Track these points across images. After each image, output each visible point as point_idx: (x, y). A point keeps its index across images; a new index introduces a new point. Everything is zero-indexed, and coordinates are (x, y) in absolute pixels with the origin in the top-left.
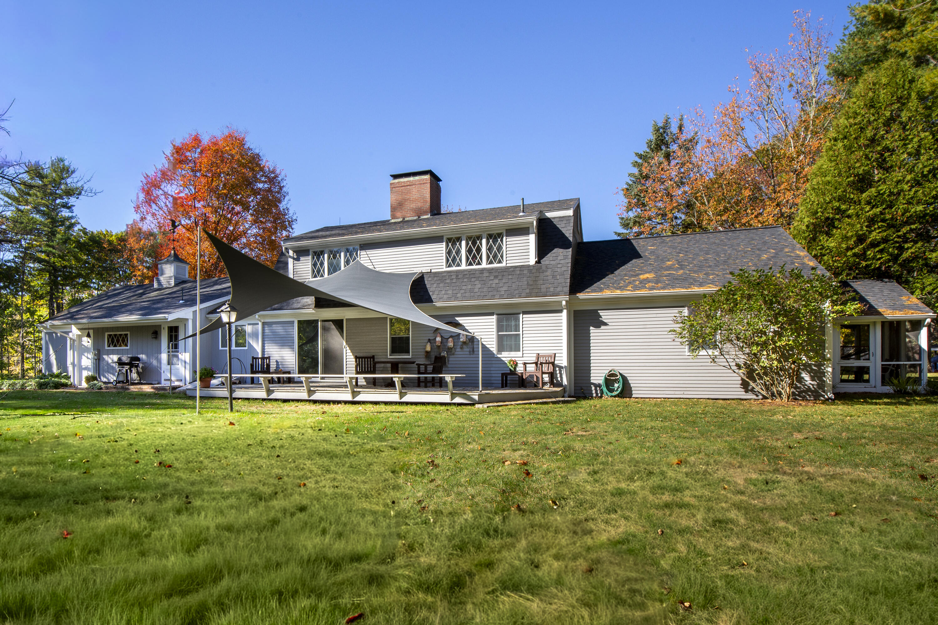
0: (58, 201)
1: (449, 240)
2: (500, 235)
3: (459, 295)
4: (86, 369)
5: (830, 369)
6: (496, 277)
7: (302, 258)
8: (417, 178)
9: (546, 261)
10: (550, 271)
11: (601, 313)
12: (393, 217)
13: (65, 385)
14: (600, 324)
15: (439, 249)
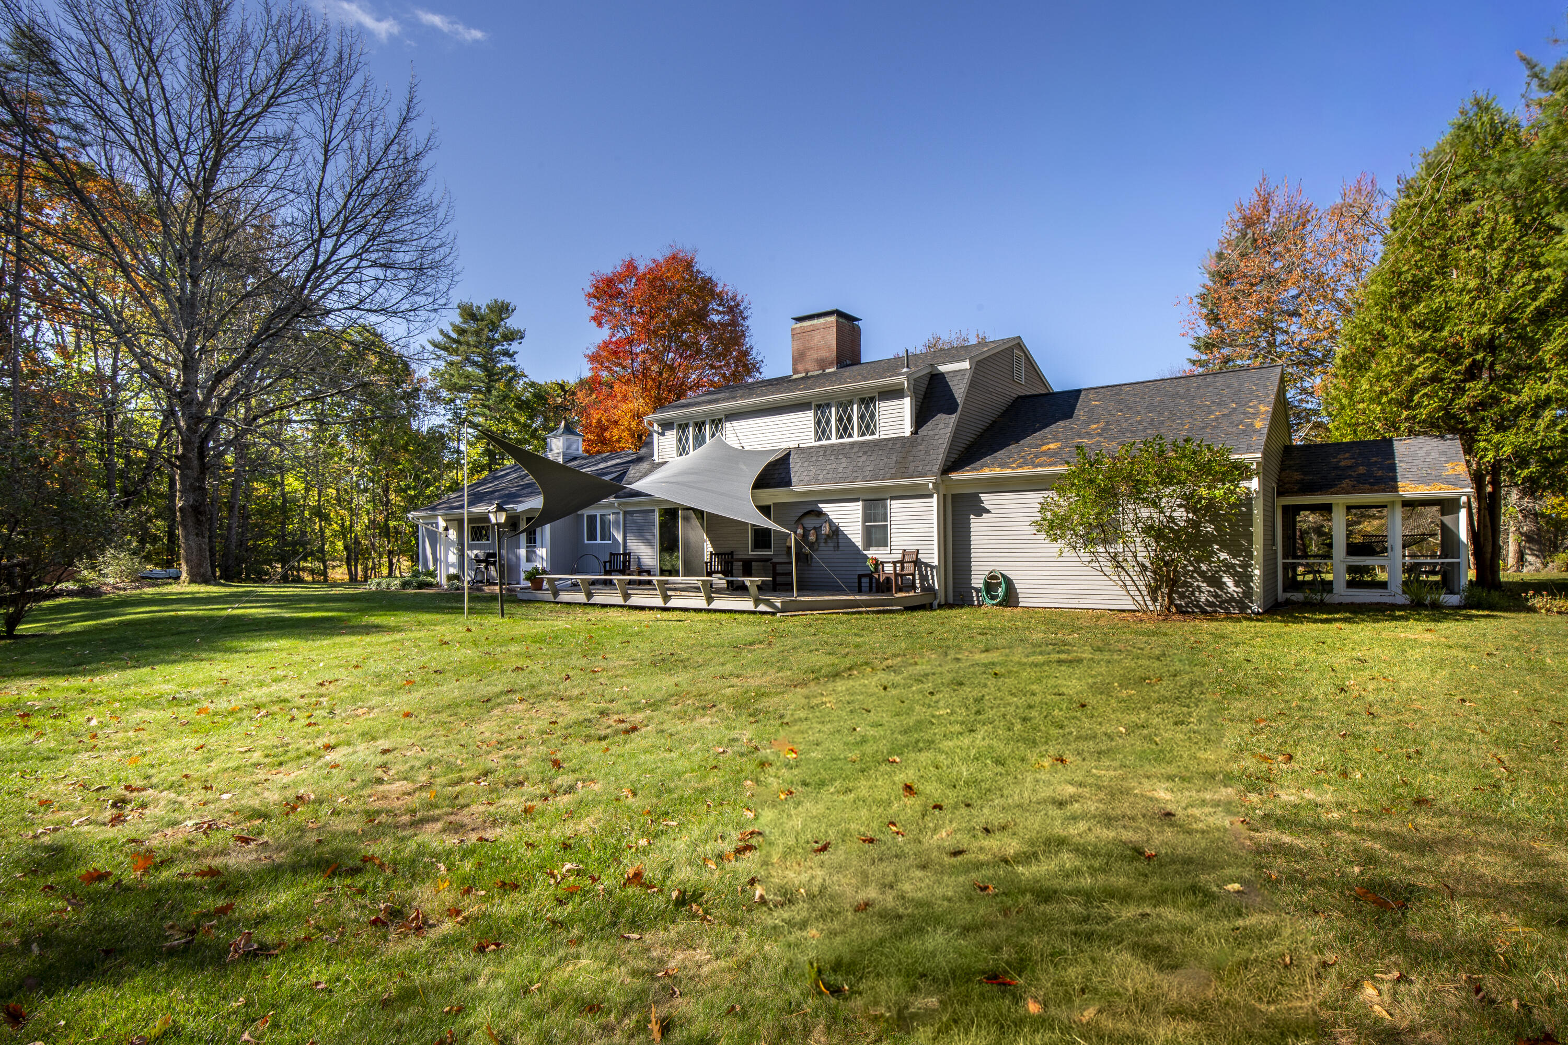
0: (497, 348)
1: (819, 407)
2: (872, 399)
3: (821, 477)
4: (453, 565)
5: (1257, 572)
6: (865, 453)
7: (667, 433)
8: (822, 320)
9: (923, 431)
10: (924, 444)
11: (983, 497)
12: (795, 371)
13: (430, 585)
14: (981, 511)
15: (807, 418)
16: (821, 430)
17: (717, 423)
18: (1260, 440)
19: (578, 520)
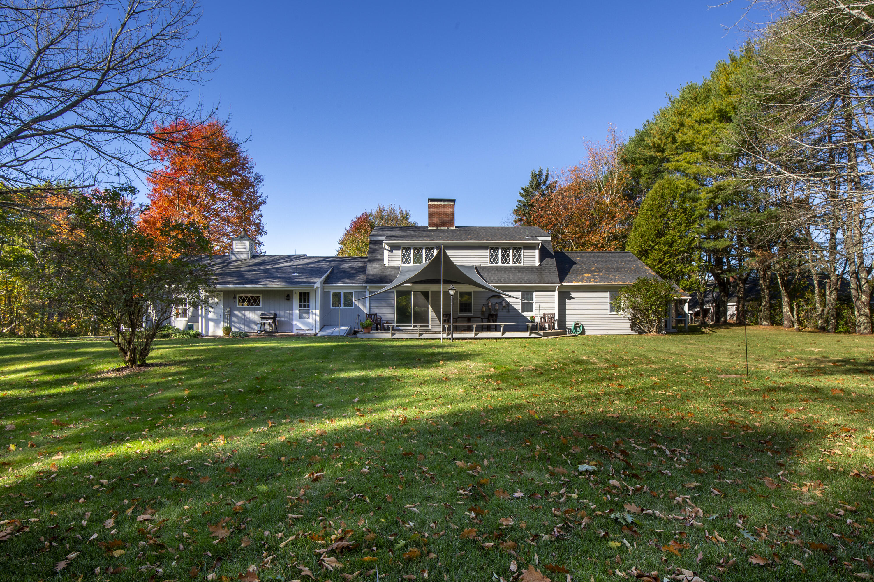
2: (520, 249)
7: (394, 251)
8: (446, 203)
9: (544, 264)
10: (547, 270)
11: (571, 293)
14: (570, 298)
16: (493, 259)
17: (430, 248)
19: (325, 295)
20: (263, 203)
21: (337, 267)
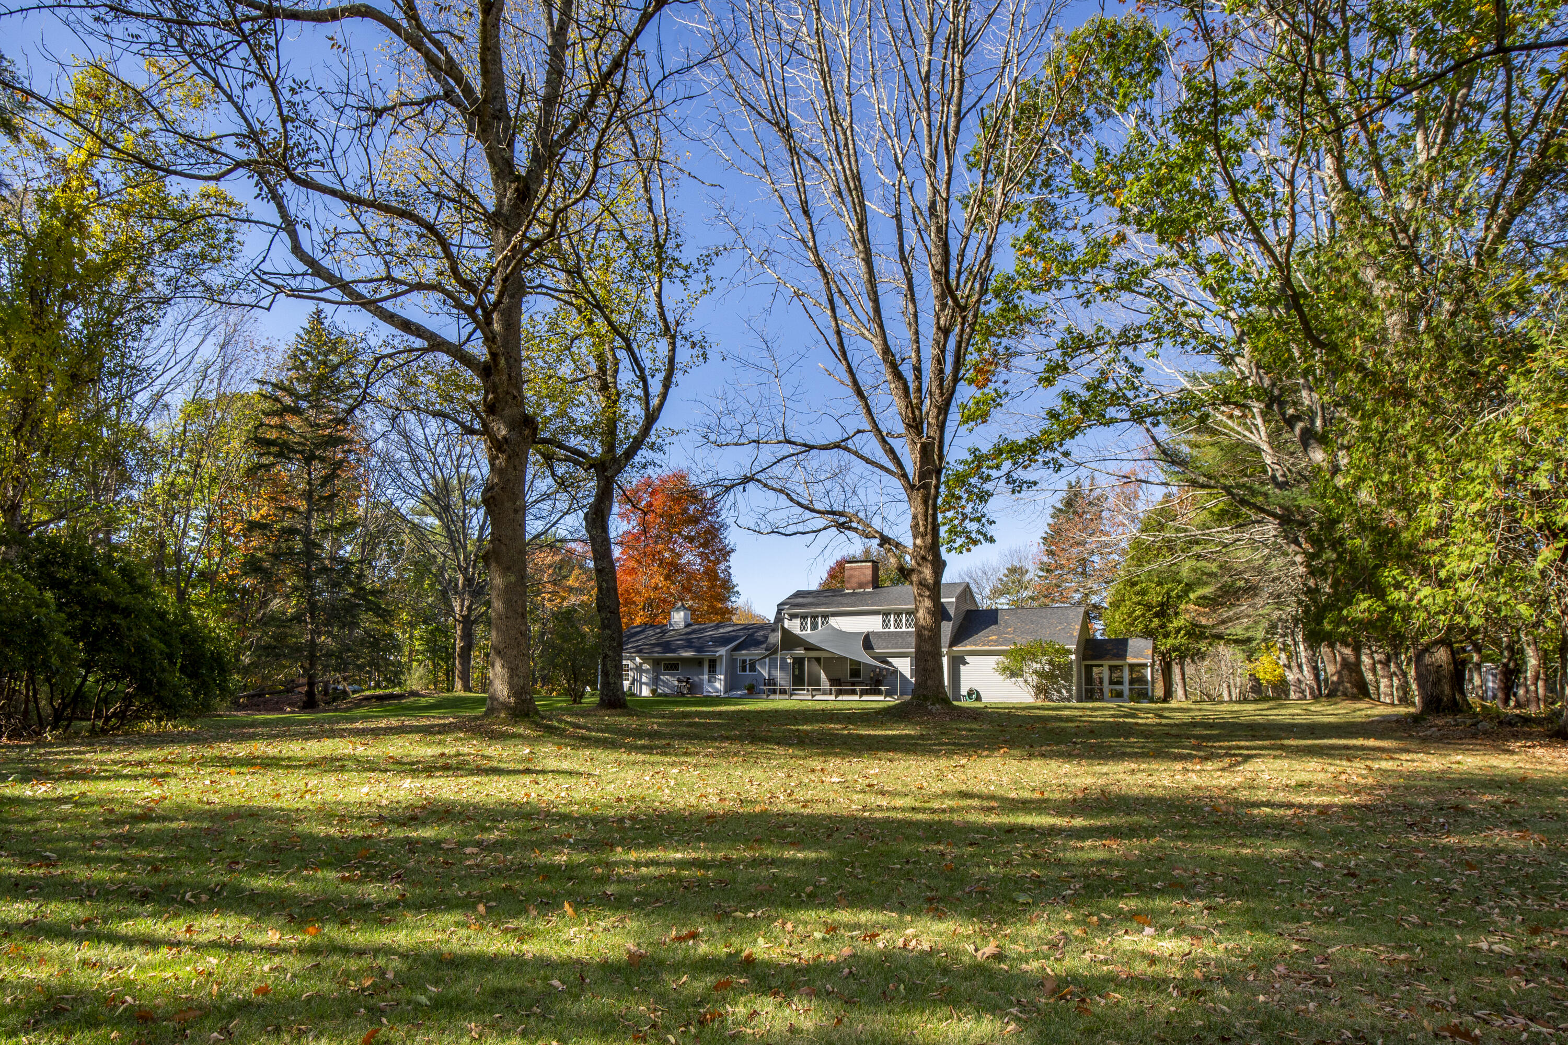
1: (884, 614)
3: (889, 646)
5: (1075, 688)
7: (793, 620)
8: (863, 564)
11: (966, 658)
14: (965, 663)
15: (879, 618)
16: (886, 624)
17: (825, 616)
18: (1075, 640)
19: (732, 661)
20: (733, 550)
21: (752, 635)
